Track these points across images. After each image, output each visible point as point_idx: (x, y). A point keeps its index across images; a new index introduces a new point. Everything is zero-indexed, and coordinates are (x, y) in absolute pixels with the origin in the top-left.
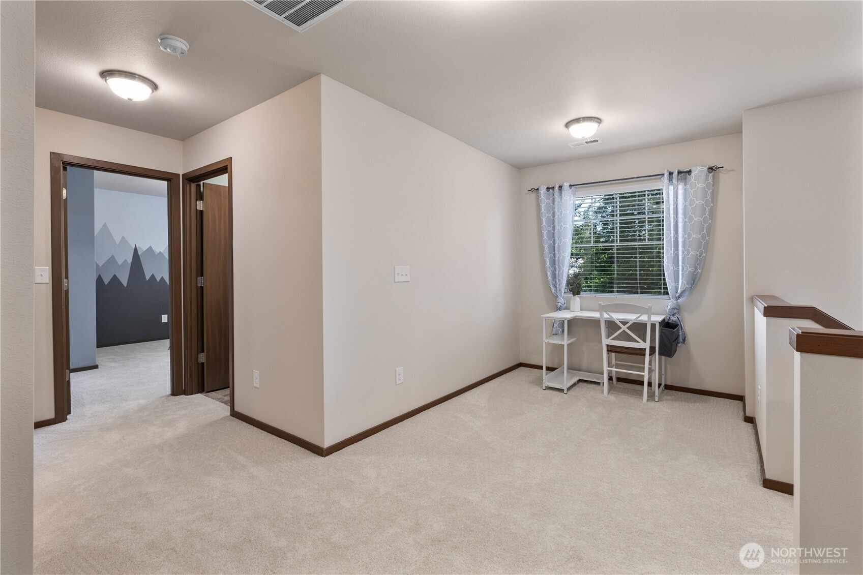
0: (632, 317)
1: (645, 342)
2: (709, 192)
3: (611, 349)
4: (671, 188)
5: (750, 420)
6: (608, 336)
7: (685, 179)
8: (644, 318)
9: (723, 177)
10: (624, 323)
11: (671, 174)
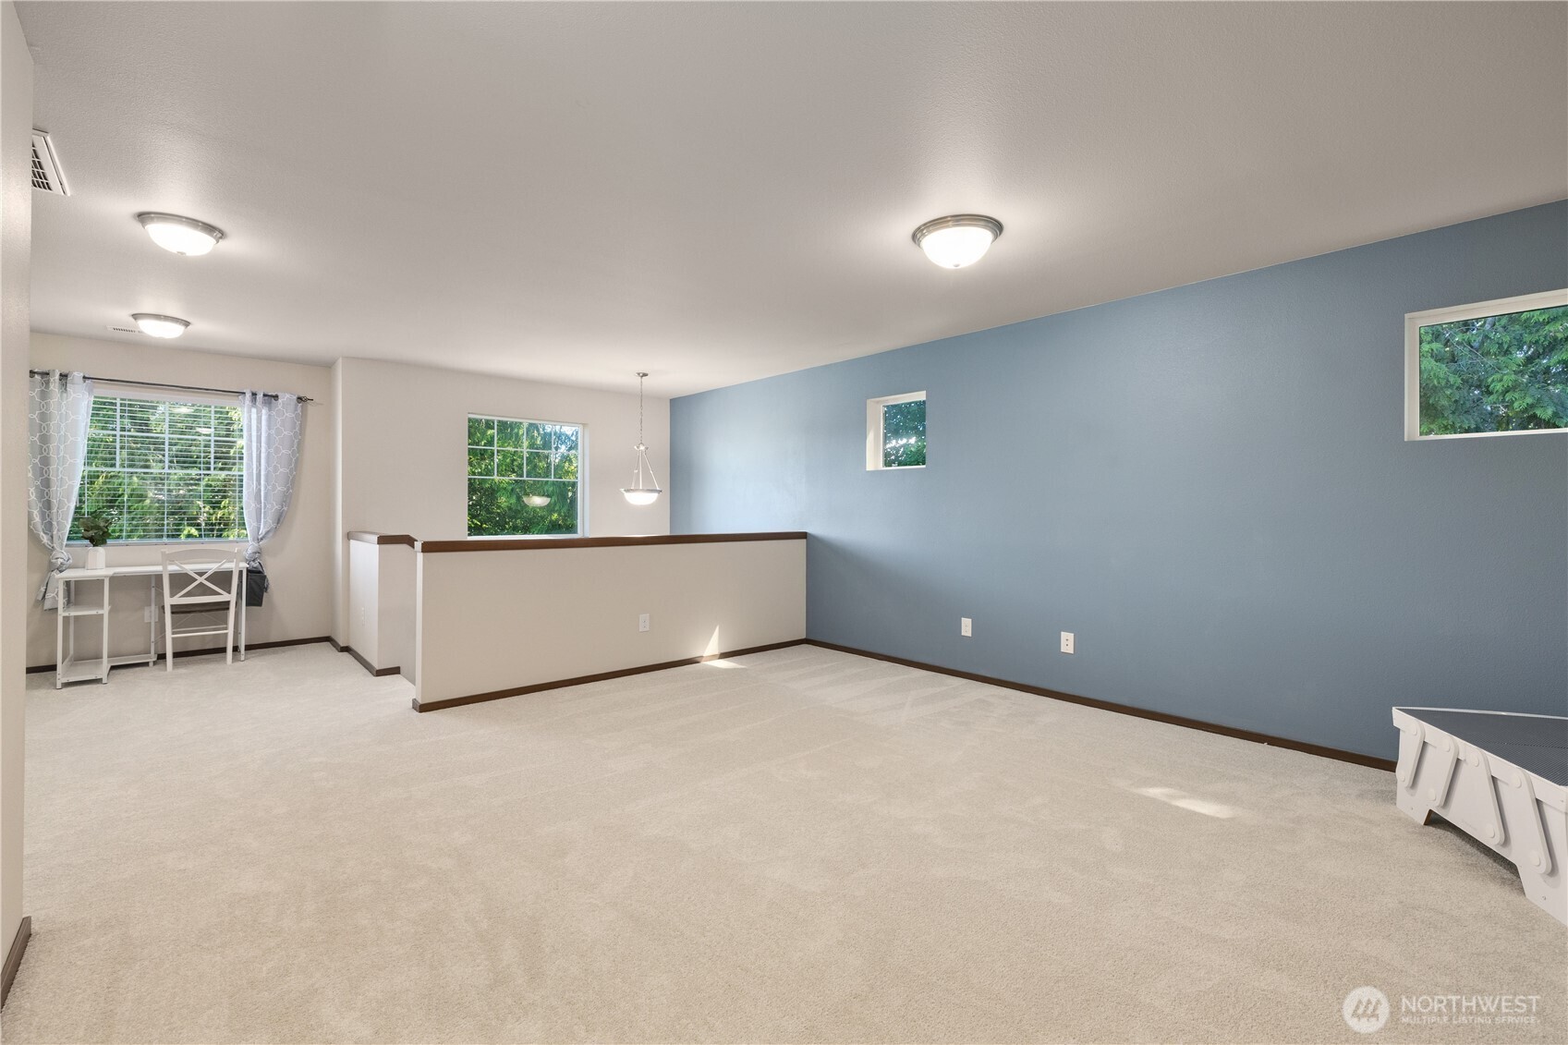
0: (213, 567)
1: (229, 593)
2: (298, 423)
3: (177, 610)
4: (254, 410)
5: (346, 649)
6: (172, 595)
7: (270, 403)
8: (227, 566)
9: (310, 408)
10: (201, 574)
11: (254, 394)
